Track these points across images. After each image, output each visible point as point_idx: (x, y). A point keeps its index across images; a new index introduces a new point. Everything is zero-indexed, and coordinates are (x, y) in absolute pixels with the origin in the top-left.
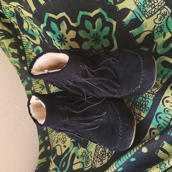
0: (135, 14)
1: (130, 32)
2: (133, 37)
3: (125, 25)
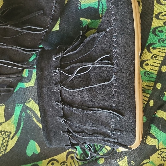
0: (99, 5)
1: (81, 19)
2: (81, 26)
3: (79, 8)
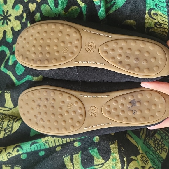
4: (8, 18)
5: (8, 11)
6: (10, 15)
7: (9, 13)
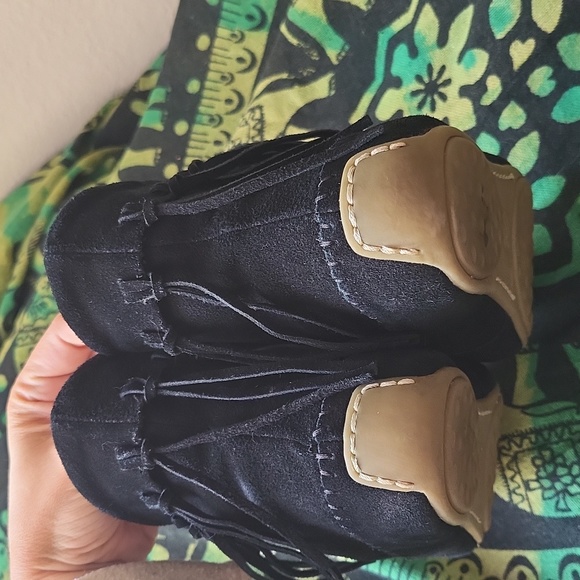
4: (441, 90)
5: (443, 68)
6: (448, 82)
7: (445, 77)
